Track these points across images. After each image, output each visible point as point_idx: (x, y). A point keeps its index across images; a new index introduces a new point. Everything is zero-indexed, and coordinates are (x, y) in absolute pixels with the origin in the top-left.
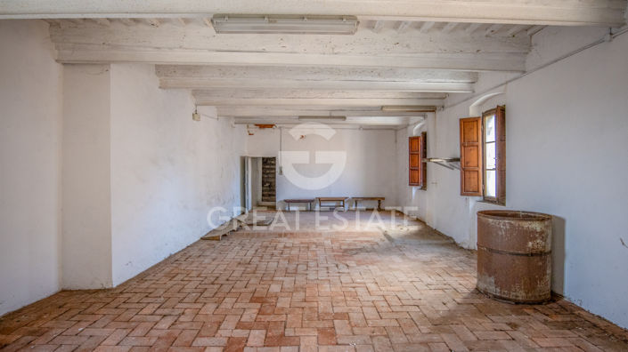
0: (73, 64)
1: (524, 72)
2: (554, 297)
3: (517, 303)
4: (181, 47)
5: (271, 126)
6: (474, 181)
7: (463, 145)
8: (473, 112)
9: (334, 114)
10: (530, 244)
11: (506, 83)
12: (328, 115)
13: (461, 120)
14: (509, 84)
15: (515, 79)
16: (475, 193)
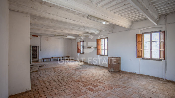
0: (15, 11)
1: (113, 32)
2: (120, 70)
3: (117, 72)
4: (56, 15)
5: (38, 36)
6: (99, 52)
7: (97, 45)
8: (99, 38)
9: (64, 35)
10: (118, 62)
11: (108, 34)
12: (62, 35)
13: (97, 39)
14: (109, 34)
15: (111, 33)
16: (99, 54)
